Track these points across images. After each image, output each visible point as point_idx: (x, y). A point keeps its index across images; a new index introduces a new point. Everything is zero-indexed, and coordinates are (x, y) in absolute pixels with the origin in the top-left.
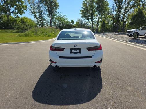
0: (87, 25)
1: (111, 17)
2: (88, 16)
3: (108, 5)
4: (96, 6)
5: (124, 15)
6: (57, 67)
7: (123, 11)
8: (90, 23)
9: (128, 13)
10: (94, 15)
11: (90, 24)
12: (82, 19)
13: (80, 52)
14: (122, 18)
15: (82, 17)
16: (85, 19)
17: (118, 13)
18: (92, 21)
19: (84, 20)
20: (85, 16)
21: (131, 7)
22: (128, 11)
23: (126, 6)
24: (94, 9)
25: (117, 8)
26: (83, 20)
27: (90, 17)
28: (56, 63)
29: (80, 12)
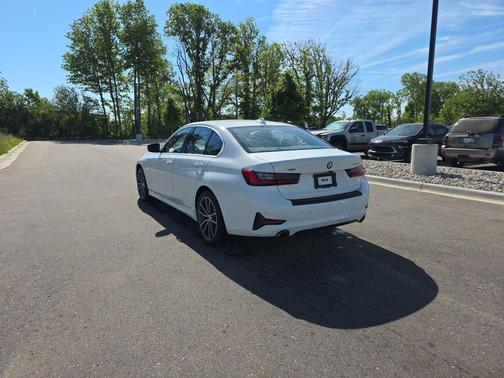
0: (95, 112)
1: (178, 92)
2: (96, 79)
3: (163, 51)
4: (124, 49)
5: (213, 88)
6: (285, 233)
7: (209, 77)
8: (107, 104)
9: (224, 83)
10: (122, 79)
11: (107, 107)
12: (73, 90)
13: (334, 184)
14: (208, 97)
15: (73, 80)
16: (86, 89)
17: (196, 80)
18: (116, 100)
19: (82, 92)
20: (87, 80)
21: (231, 68)
22: (225, 77)
23: (217, 62)
24: (118, 57)
25: (190, 64)
26: (78, 91)
27: (106, 83)
28: (284, 221)
29: (62, 62)
